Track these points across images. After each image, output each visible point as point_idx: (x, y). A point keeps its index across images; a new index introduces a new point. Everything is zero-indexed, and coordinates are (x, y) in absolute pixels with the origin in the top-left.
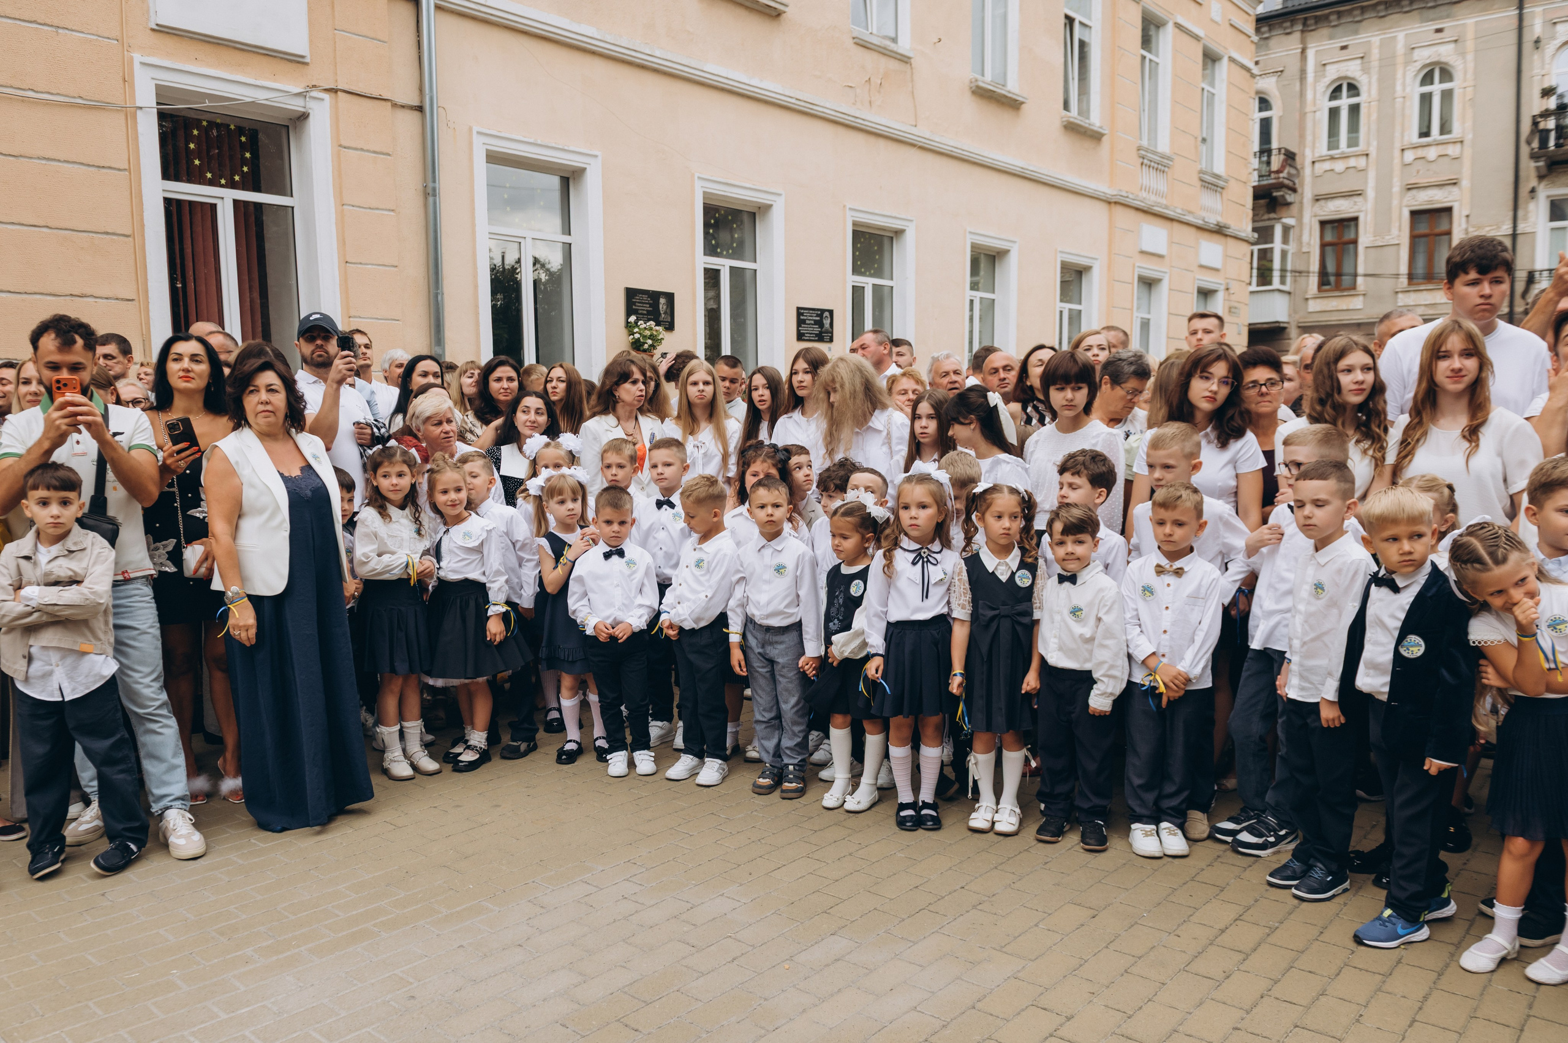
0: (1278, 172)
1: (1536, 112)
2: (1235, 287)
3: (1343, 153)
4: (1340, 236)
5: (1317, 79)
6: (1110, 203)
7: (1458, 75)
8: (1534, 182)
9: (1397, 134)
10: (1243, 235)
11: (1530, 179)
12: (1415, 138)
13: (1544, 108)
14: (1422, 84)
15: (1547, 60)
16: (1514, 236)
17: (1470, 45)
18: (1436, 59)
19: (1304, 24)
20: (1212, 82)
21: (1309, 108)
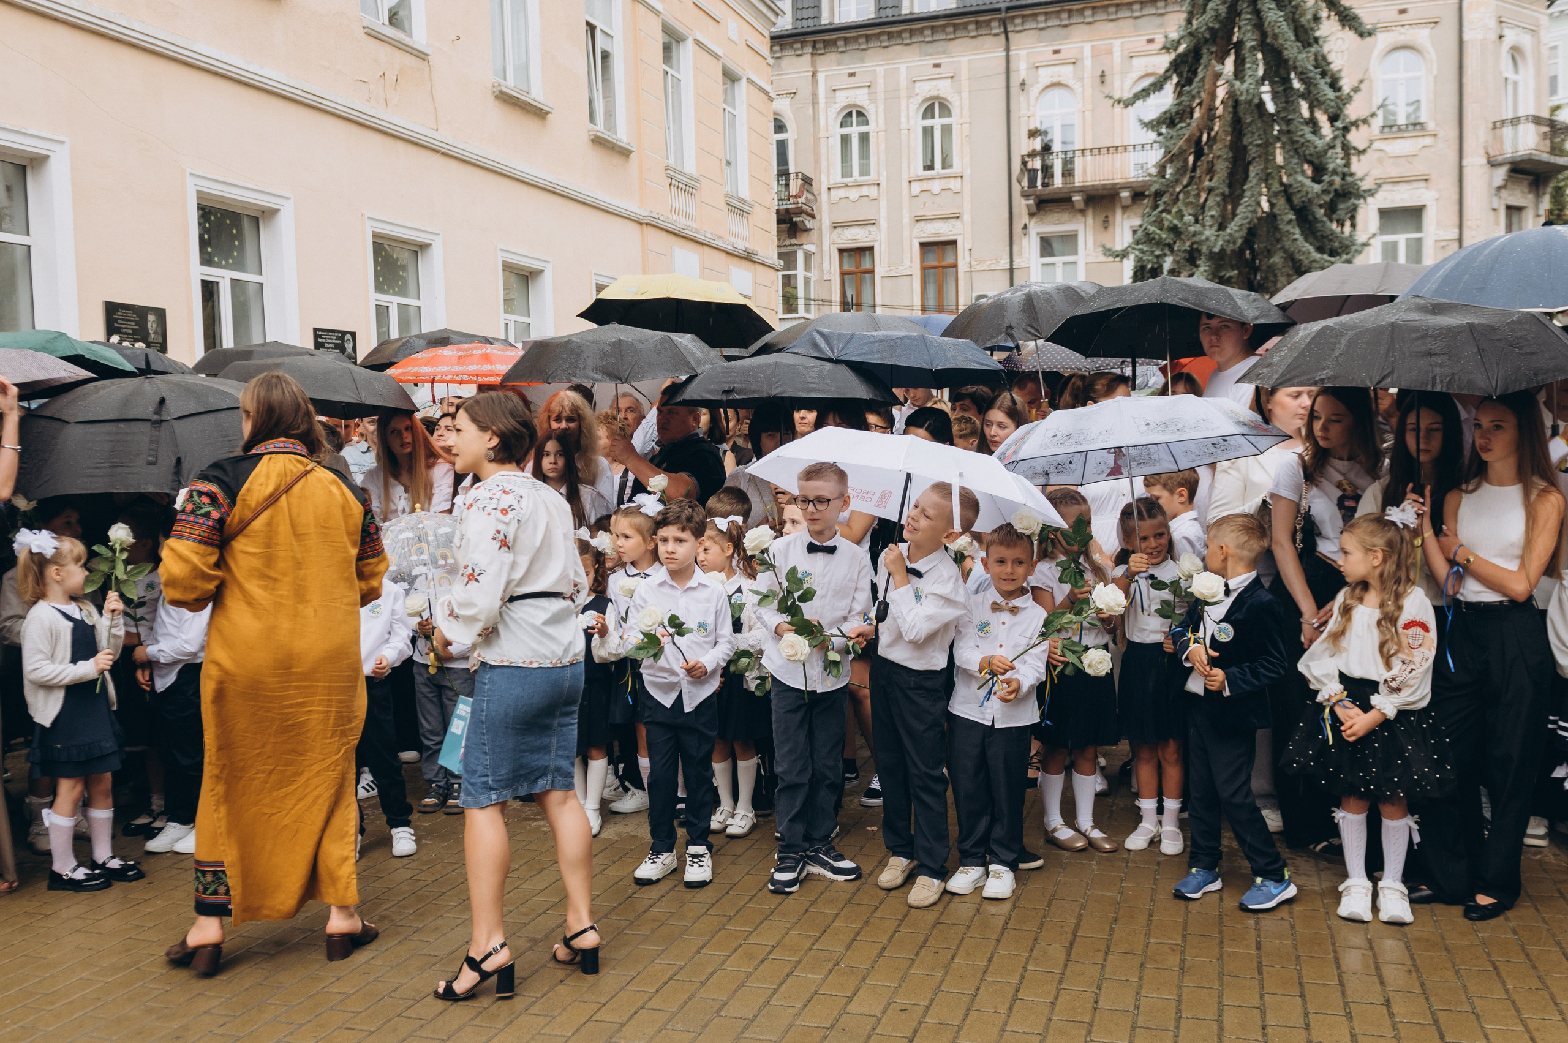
0: (796, 197)
1: (1025, 153)
3: (856, 181)
4: (858, 265)
5: (827, 107)
6: (640, 223)
7: (955, 111)
8: (1025, 219)
9: (904, 166)
10: (770, 262)
11: (1022, 215)
12: (920, 170)
13: (1031, 149)
14: (924, 117)
15: (1032, 102)
16: (1011, 270)
17: (965, 81)
18: (935, 93)
19: (814, 48)
20: (732, 103)
21: (822, 134)
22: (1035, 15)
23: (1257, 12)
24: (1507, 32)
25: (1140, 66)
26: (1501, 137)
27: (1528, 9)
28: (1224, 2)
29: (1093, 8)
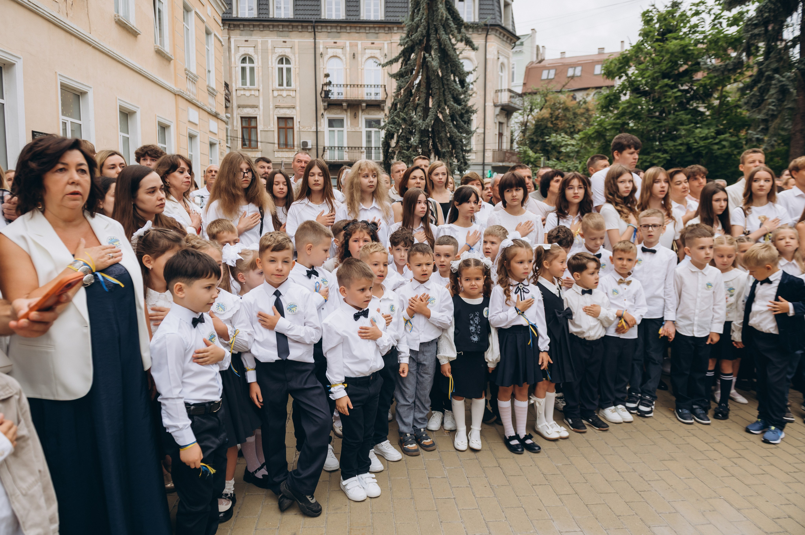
1: (322, 83)
2: (222, 142)
3: (248, 88)
4: (250, 124)
5: (235, 53)
6: (175, 95)
7: (292, 61)
8: (322, 111)
9: (270, 83)
10: (223, 119)
12: (277, 87)
13: (325, 82)
14: (279, 63)
15: (325, 62)
16: (317, 132)
17: (297, 50)
18: (284, 54)
19: (229, 26)
20: (208, 44)
21: (233, 65)
22: (327, 26)
23: (437, 34)
24: (500, 57)
25: (369, 53)
26: (498, 97)
27: (507, 49)
28: (425, 29)
29: (350, 27)
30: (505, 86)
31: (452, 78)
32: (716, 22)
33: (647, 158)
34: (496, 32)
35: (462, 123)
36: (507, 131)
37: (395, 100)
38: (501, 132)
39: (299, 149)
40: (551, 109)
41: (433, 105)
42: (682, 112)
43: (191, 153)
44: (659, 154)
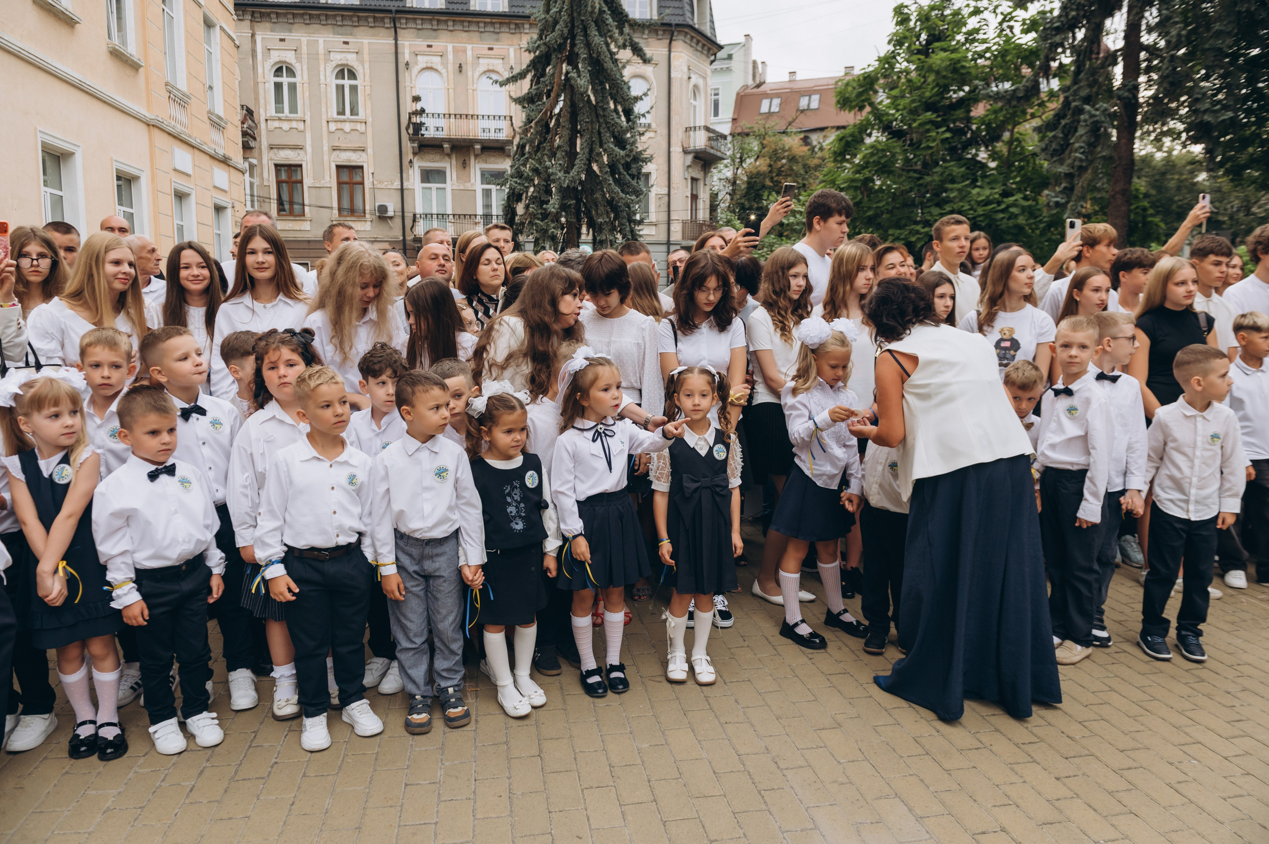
1: (409, 111)
2: (237, 204)
3: (287, 116)
4: (290, 176)
5: (264, 61)
6: (148, 125)
7: (360, 75)
8: (411, 156)
9: (324, 110)
10: (239, 165)
11: (408, 155)
12: (335, 116)
13: (414, 108)
14: (337, 78)
15: (413, 77)
16: (402, 190)
17: (366, 57)
18: (345, 62)
19: (252, 16)
20: (209, 42)
21: (260, 79)
22: (415, 19)
23: (586, 35)
24: (692, 76)
25: (484, 64)
26: (689, 137)
27: (702, 64)
28: (567, 27)
29: (454, 21)
30: (701, 122)
31: (612, 106)
32: (1005, 25)
33: (901, 234)
34: (685, 36)
35: (628, 177)
36: (704, 192)
37: (521, 139)
38: (694, 193)
39: (374, 217)
40: (770, 158)
41: (581, 149)
42: (952, 163)
43: (181, 223)
44: (919, 228)
